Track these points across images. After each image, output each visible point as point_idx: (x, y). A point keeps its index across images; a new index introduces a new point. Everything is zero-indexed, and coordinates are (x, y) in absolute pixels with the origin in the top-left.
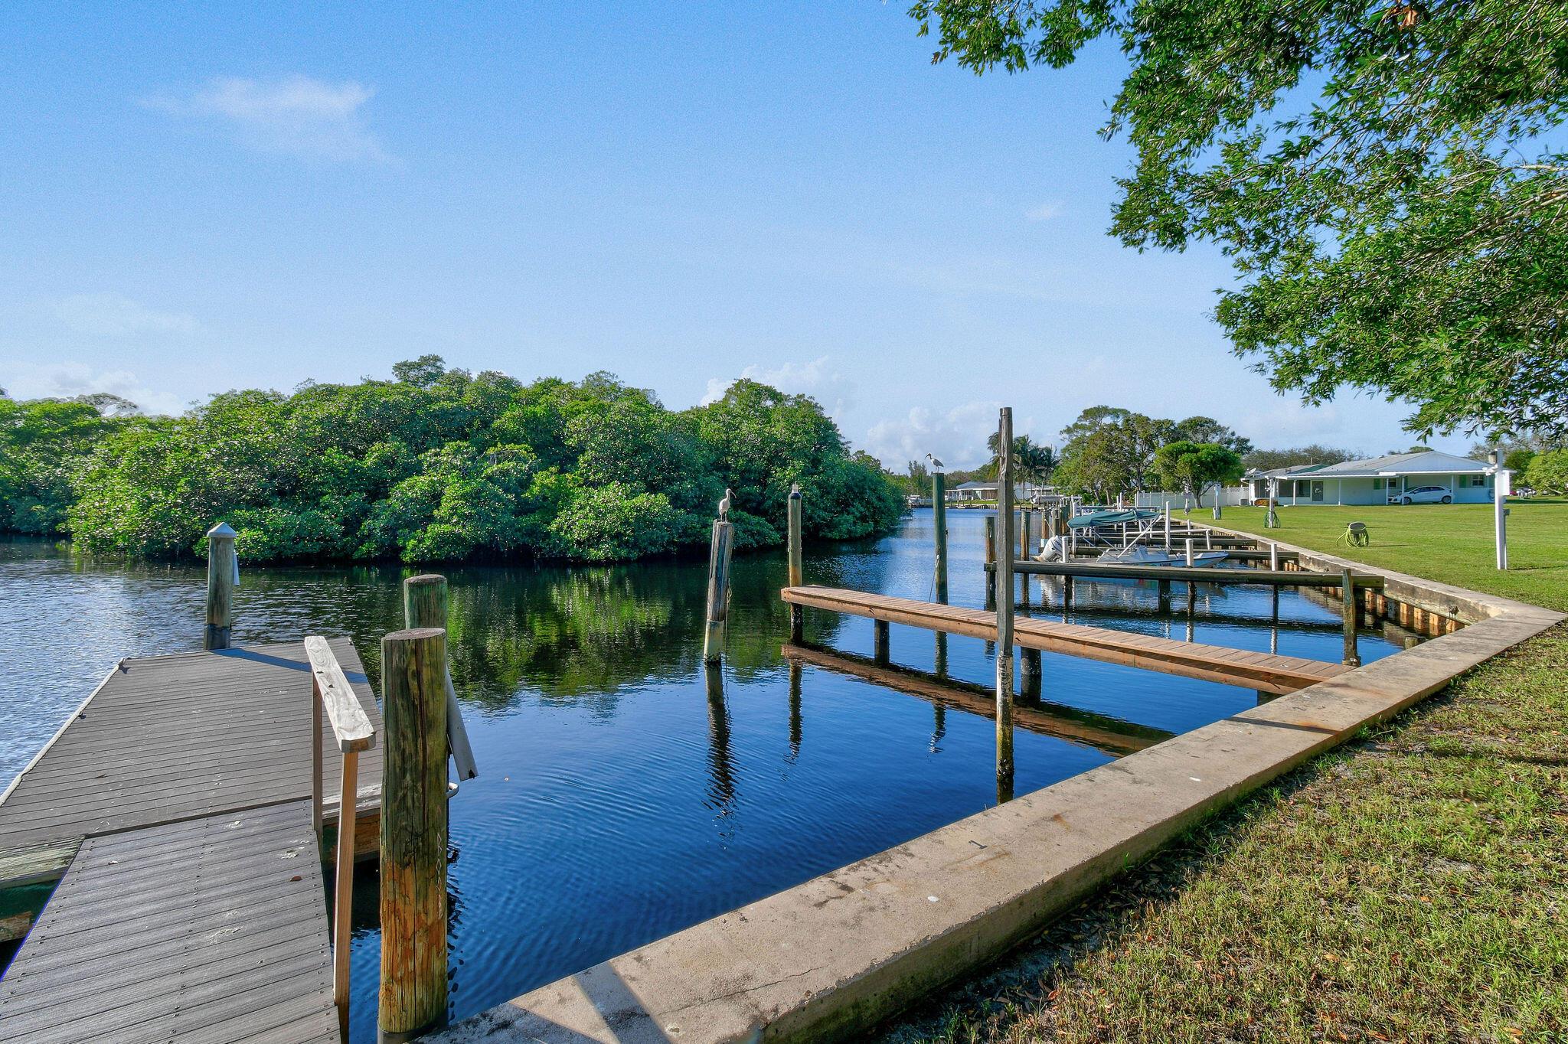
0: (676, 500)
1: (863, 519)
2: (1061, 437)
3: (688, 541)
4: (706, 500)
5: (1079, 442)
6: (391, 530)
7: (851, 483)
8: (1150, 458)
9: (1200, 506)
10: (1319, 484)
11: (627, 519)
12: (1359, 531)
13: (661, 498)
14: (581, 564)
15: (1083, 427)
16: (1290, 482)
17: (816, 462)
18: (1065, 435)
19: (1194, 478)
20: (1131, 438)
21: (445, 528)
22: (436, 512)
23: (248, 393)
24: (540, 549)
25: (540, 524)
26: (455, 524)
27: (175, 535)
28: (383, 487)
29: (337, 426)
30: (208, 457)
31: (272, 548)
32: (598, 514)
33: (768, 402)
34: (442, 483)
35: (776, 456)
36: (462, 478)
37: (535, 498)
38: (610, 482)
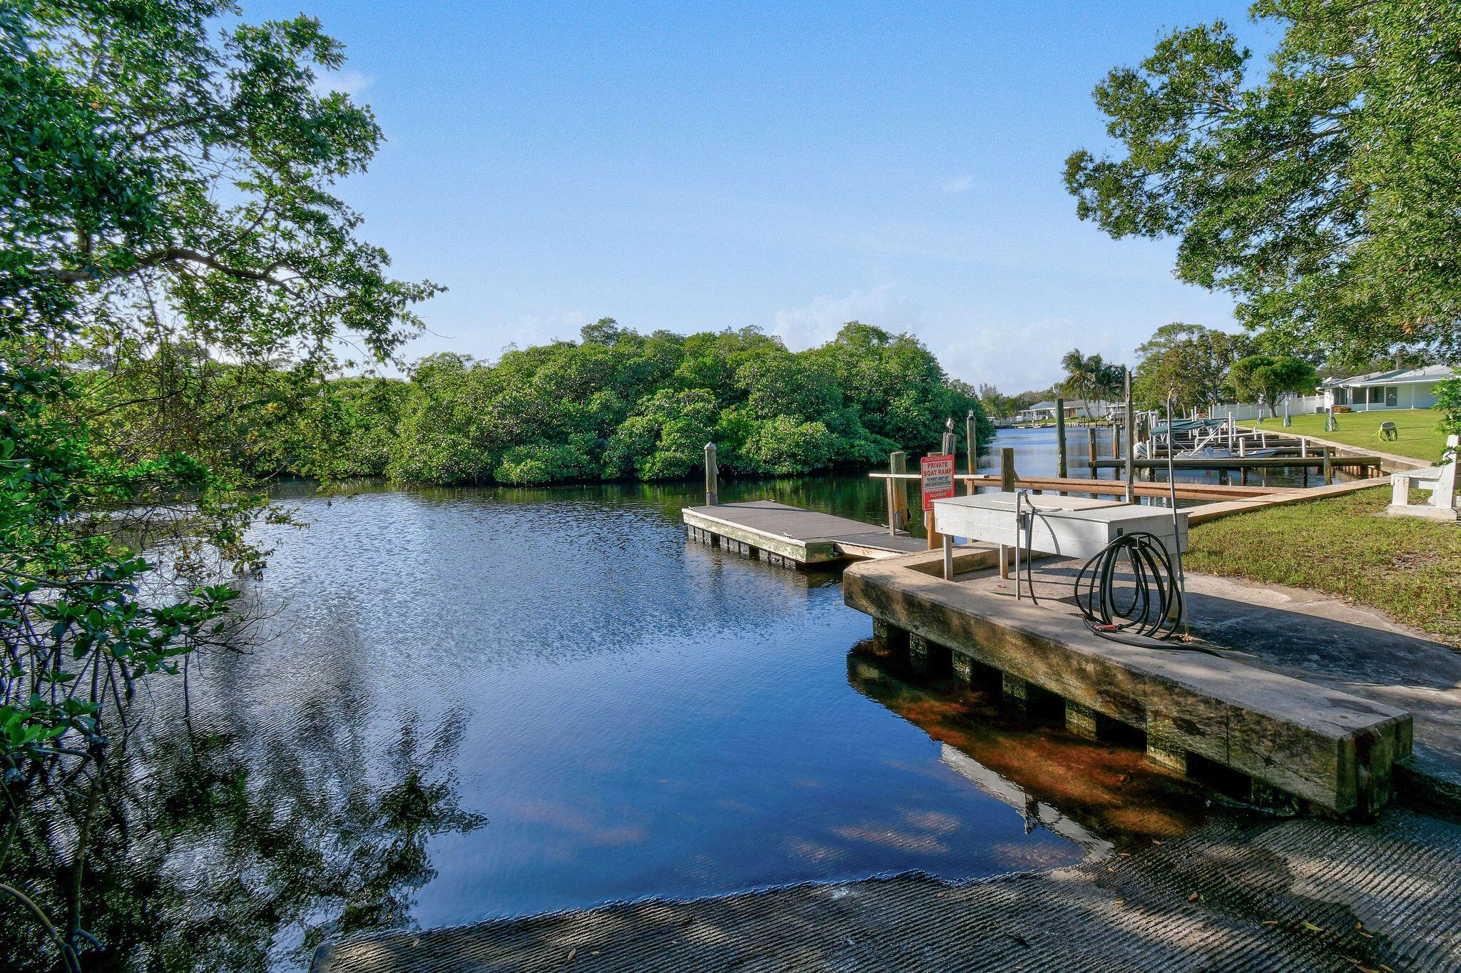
0: (828, 425)
2: (1136, 355)
3: (841, 459)
4: (849, 426)
5: (1155, 360)
6: (627, 459)
7: (957, 408)
8: (1225, 372)
9: (1275, 415)
10: (1393, 390)
11: (798, 443)
12: (1389, 429)
13: (820, 426)
14: (769, 477)
15: (1158, 345)
16: (1363, 389)
17: (925, 392)
18: (1141, 353)
19: (1268, 389)
20: (1206, 353)
21: (670, 454)
23: (444, 355)
24: (736, 468)
25: (734, 450)
26: (675, 451)
27: (471, 467)
28: (604, 427)
29: (561, 381)
30: (490, 408)
31: (548, 473)
32: (780, 440)
33: (875, 341)
34: (656, 421)
35: (892, 388)
36: (668, 417)
37: (724, 429)
38: (775, 415)
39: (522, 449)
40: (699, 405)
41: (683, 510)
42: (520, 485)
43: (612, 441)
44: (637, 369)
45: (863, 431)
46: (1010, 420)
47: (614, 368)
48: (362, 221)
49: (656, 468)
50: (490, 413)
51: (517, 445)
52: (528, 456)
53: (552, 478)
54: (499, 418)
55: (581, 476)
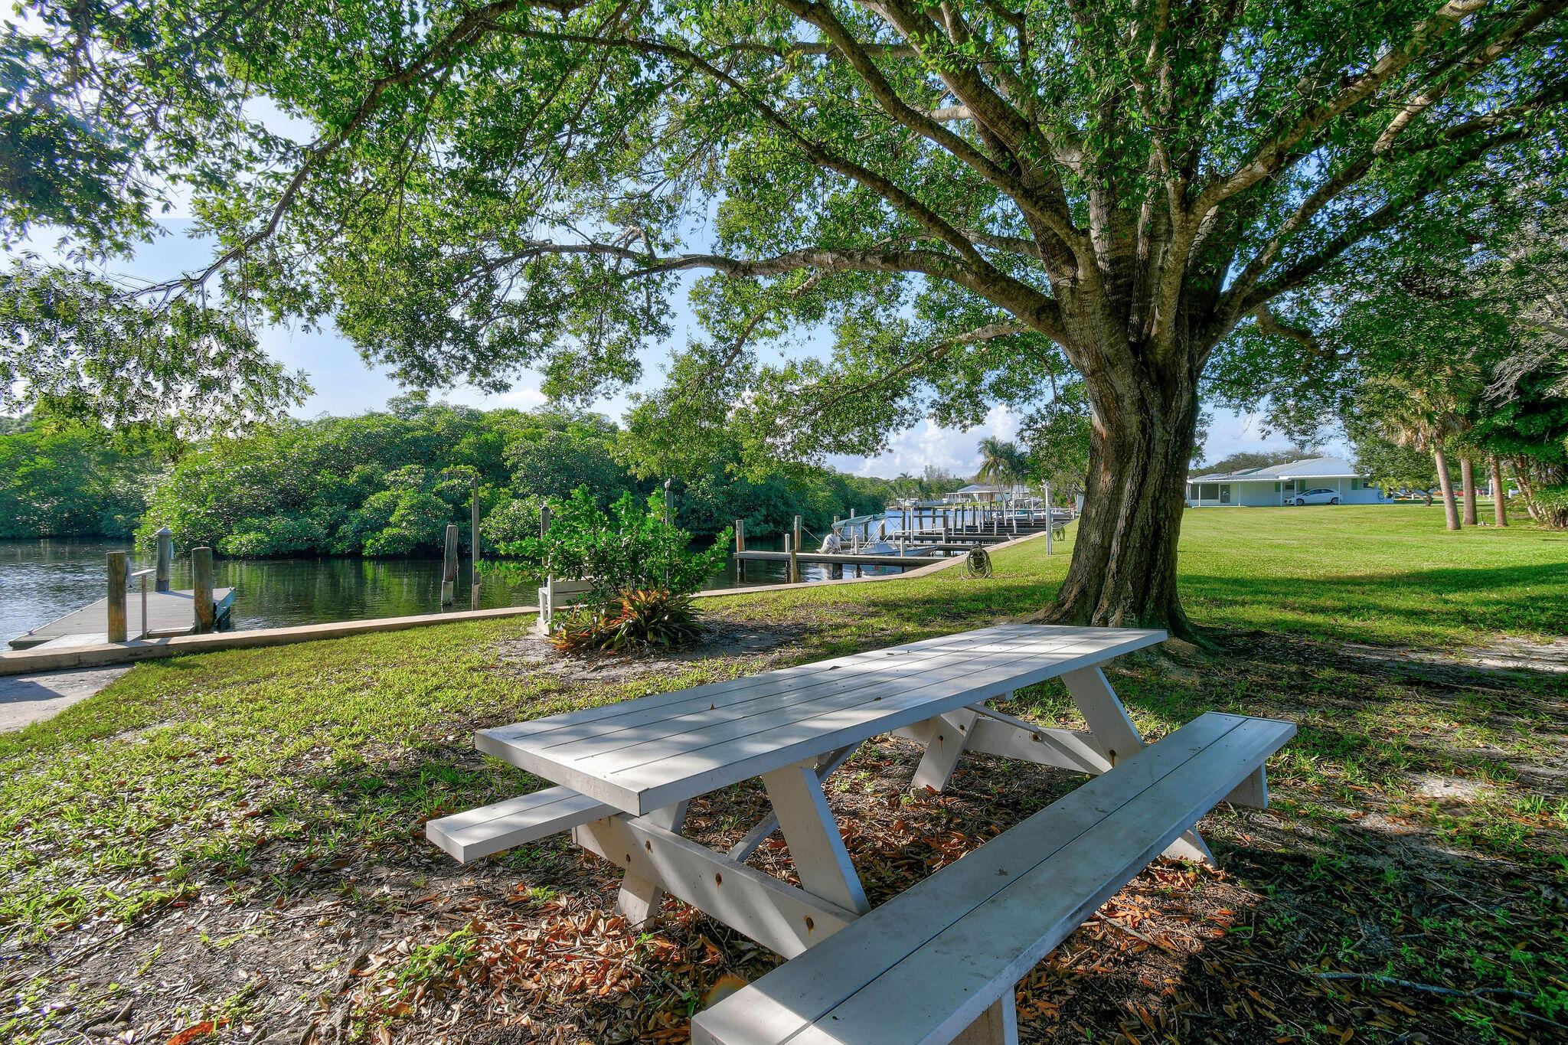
16: (1196, 486)
21: (395, 531)
22: (390, 518)
26: (404, 528)
38: (532, 495)
39: (253, 521)
40: (456, 481)
43: (354, 514)
46: (935, 502)
49: (379, 544)
52: (258, 528)
53: (276, 551)
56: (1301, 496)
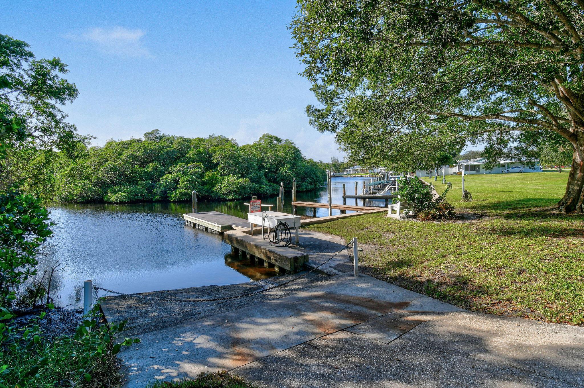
0: (251, 179)
1: (311, 183)
3: (255, 193)
4: (260, 179)
6: (165, 192)
7: (306, 172)
9: (438, 175)
10: (479, 166)
11: (237, 186)
13: (247, 180)
14: (225, 200)
17: (294, 165)
19: (435, 164)
21: (183, 190)
22: (178, 186)
24: (211, 196)
25: (211, 188)
26: (185, 189)
27: (92, 195)
28: (154, 178)
29: (134, 158)
30: (102, 170)
31: (129, 198)
32: (230, 185)
33: (275, 142)
34: (178, 176)
35: (280, 163)
36: (183, 174)
37: (207, 180)
38: (229, 174)
39: (117, 187)
40: (197, 170)
41: (184, 215)
42: (116, 203)
43: (157, 184)
44: (169, 154)
45: (265, 181)
46: (341, 173)
47: (159, 152)
48: (68, 116)
49: (177, 196)
50: (102, 171)
51: (114, 185)
52: (120, 190)
53: (131, 200)
54: (106, 173)
55: (144, 199)
56: (508, 169)
